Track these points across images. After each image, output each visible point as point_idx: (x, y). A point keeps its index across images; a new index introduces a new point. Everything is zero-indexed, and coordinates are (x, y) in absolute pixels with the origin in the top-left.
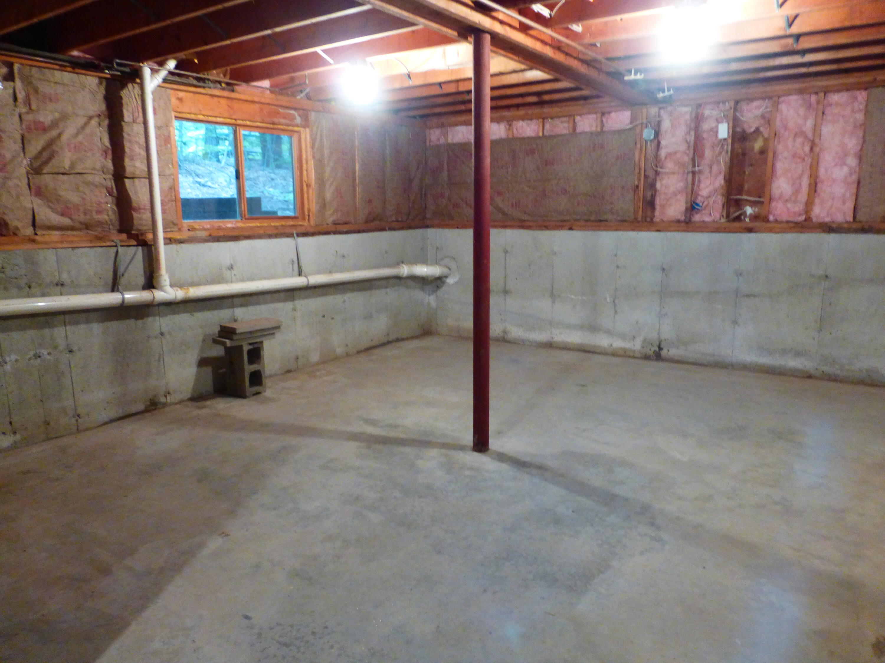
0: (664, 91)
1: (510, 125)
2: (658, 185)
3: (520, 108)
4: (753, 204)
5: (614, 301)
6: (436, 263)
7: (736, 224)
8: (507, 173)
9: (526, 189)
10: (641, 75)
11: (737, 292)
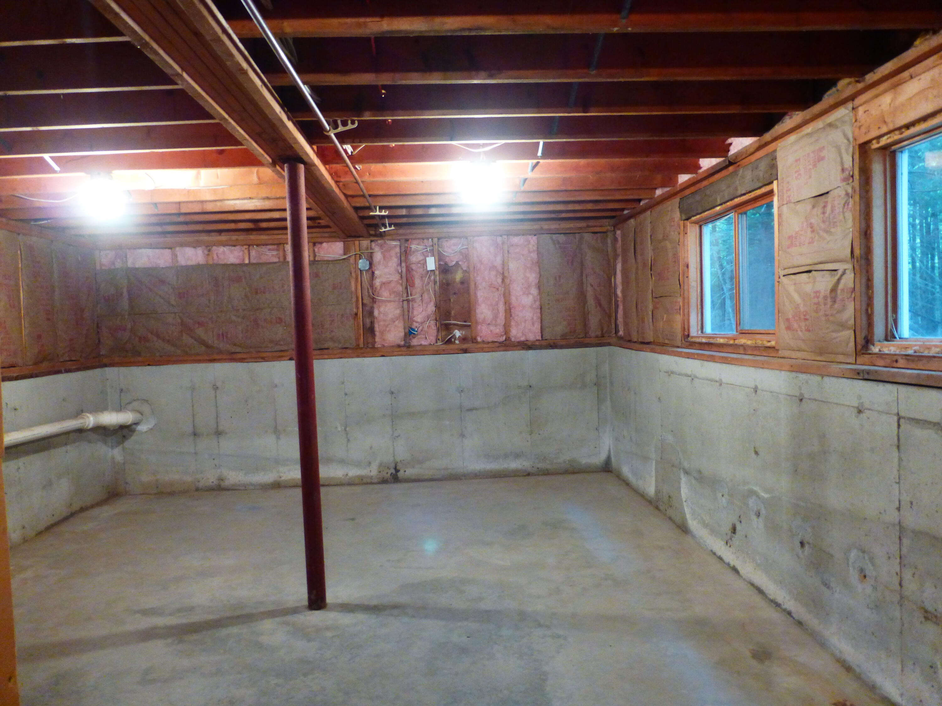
0: (386, 227)
1: (209, 251)
2: (376, 313)
3: (223, 234)
4: (461, 327)
5: (345, 430)
6: (120, 409)
7: (451, 346)
8: (209, 301)
9: (234, 318)
10: (385, 212)
11: (461, 407)
